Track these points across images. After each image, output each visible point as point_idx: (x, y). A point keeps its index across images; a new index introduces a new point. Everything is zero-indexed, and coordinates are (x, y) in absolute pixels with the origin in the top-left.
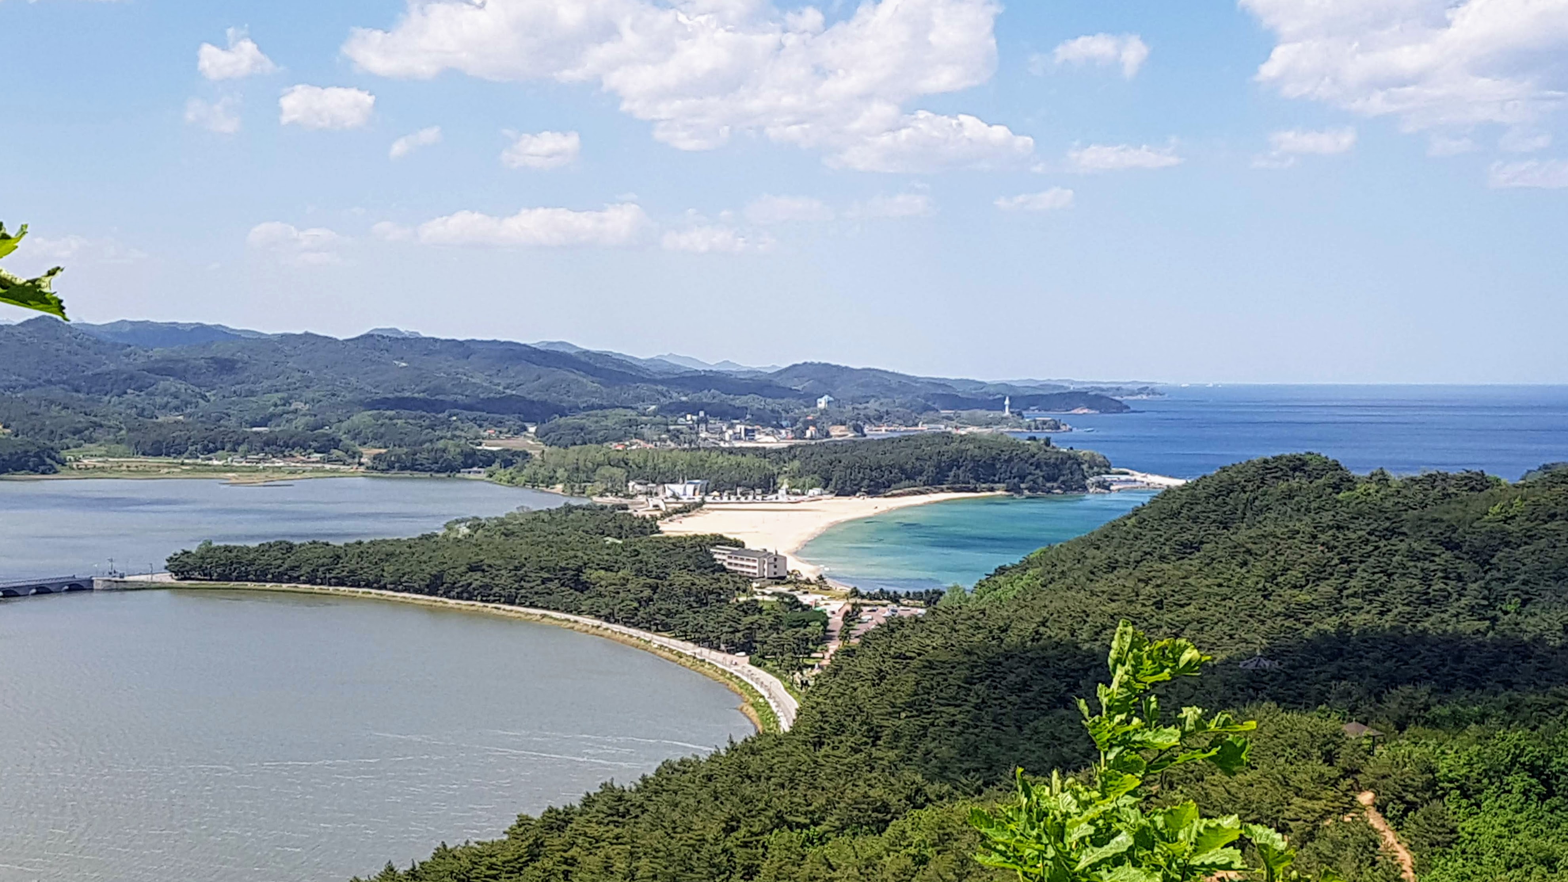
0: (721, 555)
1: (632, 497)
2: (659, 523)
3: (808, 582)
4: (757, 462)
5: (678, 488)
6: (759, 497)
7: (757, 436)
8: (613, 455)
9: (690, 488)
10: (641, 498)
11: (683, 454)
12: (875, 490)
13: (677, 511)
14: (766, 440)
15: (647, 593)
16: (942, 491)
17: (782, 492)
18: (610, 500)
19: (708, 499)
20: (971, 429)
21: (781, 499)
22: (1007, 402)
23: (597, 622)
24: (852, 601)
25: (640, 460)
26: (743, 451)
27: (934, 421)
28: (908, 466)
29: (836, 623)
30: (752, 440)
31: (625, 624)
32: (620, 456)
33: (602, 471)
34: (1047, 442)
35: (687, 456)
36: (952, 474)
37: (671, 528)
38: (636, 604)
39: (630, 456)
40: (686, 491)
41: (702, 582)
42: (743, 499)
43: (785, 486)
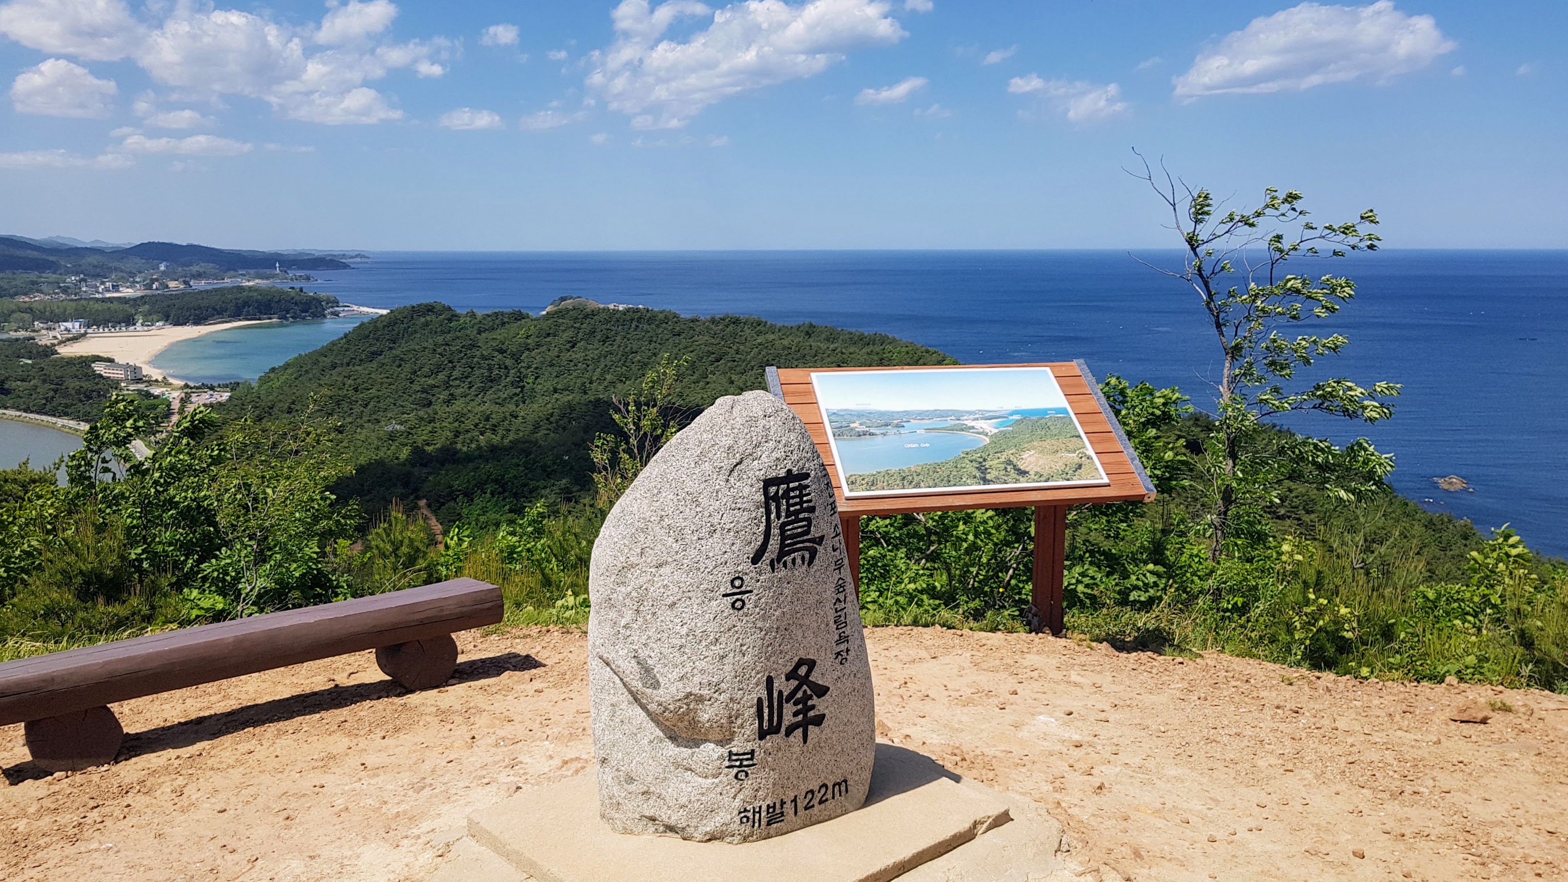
0: (99, 368)
1: (37, 331)
2: (57, 348)
3: (157, 381)
4: (121, 306)
5: (69, 325)
6: (124, 329)
7: (121, 289)
8: (23, 305)
9: (77, 325)
10: (44, 332)
11: (71, 303)
12: (198, 321)
13: (69, 340)
14: (127, 292)
15: (51, 394)
16: (240, 320)
17: (139, 324)
18: (22, 334)
19: (90, 331)
20: (257, 281)
21: (138, 329)
22: (277, 265)
23: (18, 413)
24: (185, 391)
25: (41, 307)
26: (111, 300)
27: (235, 277)
28: (218, 307)
29: (176, 405)
30: (118, 291)
31: (38, 413)
32: (27, 305)
33: (15, 315)
34: (301, 290)
35: (74, 304)
36: (245, 310)
37: (67, 351)
38: (44, 402)
39: (34, 306)
40: (75, 327)
41: (86, 385)
42: (113, 330)
43: (141, 321)
